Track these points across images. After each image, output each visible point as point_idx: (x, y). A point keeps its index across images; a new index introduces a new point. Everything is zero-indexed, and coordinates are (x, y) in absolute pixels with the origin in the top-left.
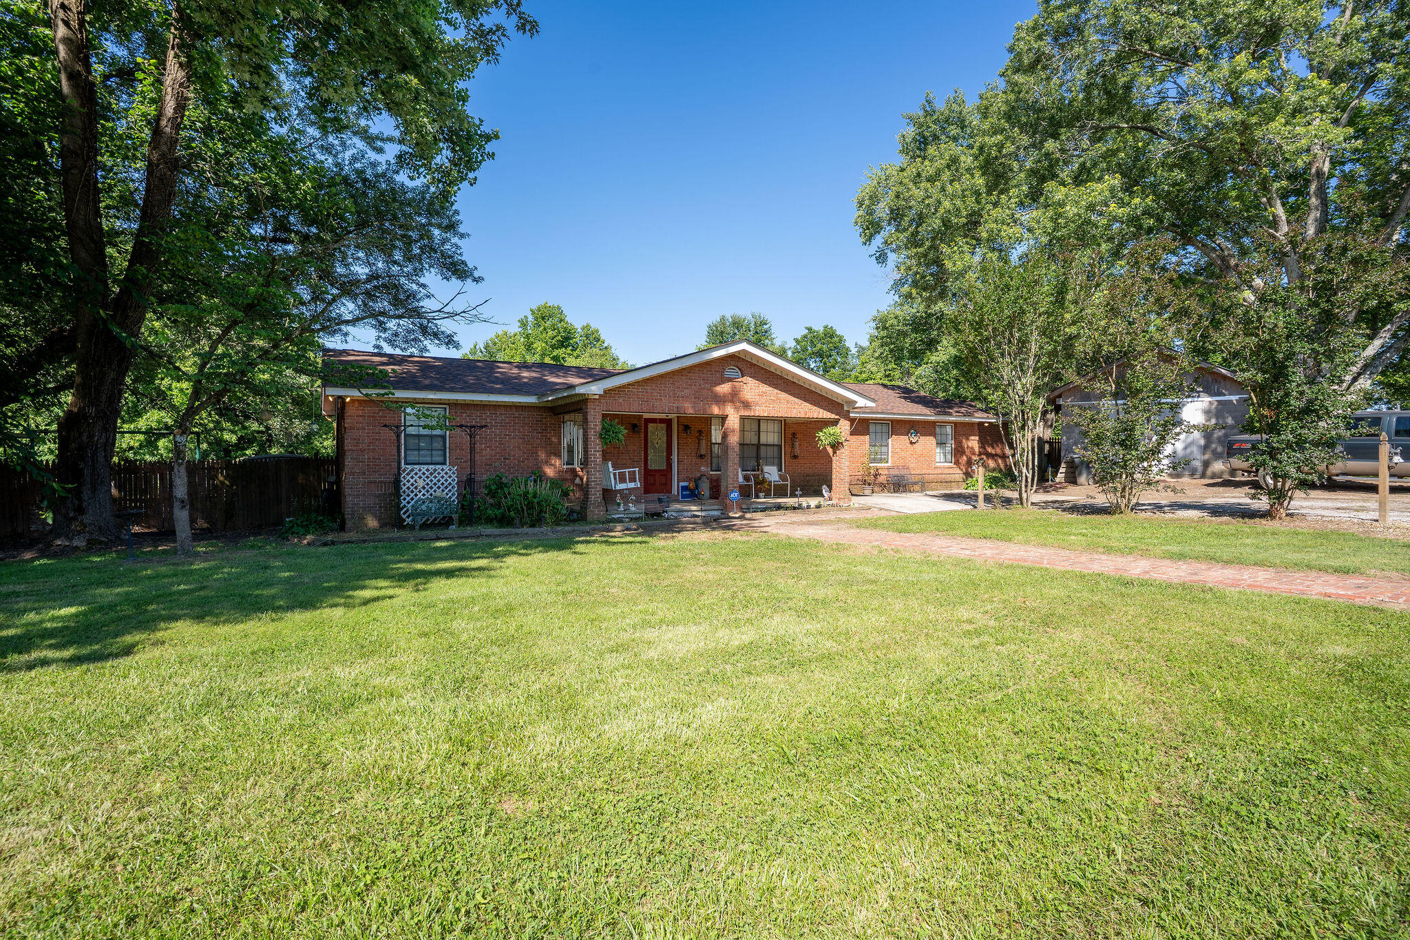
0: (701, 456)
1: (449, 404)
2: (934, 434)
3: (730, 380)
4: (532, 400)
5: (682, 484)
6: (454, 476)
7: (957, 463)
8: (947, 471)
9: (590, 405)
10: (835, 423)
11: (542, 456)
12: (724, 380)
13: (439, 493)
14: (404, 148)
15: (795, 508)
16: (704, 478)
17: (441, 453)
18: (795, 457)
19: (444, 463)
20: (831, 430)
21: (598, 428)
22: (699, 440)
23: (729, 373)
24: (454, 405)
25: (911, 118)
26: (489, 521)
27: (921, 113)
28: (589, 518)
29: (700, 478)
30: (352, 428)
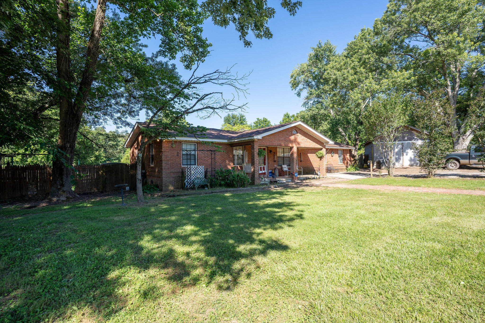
0: (275, 161)
1: (197, 143)
2: (338, 154)
3: (294, 134)
4: (225, 141)
5: (269, 171)
6: (203, 169)
7: (344, 163)
8: (341, 165)
9: (255, 143)
10: (321, 149)
11: (227, 162)
12: (292, 135)
13: (198, 176)
14: (162, 49)
15: (313, 179)
16: (277, 169)
17: (193, 161)
18: (301, 161)
19: (195, 165)
20: (321, 152)
21: (257, 151)
22: (274, 156)
23: (294, 132)
24: (198, 143)
25: (313, 49)
26: (221, 185)
27: (317, 47)
28: (255, 184)
29: (275, 169)
30: (165, 152)
